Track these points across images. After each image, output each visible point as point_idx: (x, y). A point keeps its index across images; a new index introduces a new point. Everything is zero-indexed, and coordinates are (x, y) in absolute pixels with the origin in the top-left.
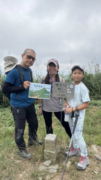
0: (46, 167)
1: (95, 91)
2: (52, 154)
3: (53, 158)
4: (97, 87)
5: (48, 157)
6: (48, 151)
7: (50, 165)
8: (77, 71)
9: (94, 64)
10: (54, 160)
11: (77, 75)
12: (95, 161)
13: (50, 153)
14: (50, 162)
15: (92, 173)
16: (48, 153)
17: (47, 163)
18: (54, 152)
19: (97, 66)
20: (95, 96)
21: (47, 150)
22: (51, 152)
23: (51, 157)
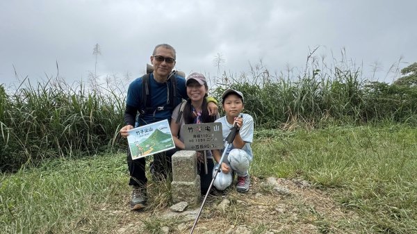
0: (176, 214)
1: (267, 115)
2: (188, 186)
3: (191, 196)
4: (269, 107)
5: (181, 195)
6: (180, 183)
7: (185, 210)
8: (232, 98)
9: (261, 71)
10: (194, 199)
11: (233, 105)
12: (275, 197)
13: (184, 185)
14: (185, 204)
15: (274, 212)
16: (180, 186)
17: (179, 206)
18: (192, 183)
19: (266, 75)
20: (268, 124)
21: (177, 180)
22: (186, 183)
23: (186, 196)
